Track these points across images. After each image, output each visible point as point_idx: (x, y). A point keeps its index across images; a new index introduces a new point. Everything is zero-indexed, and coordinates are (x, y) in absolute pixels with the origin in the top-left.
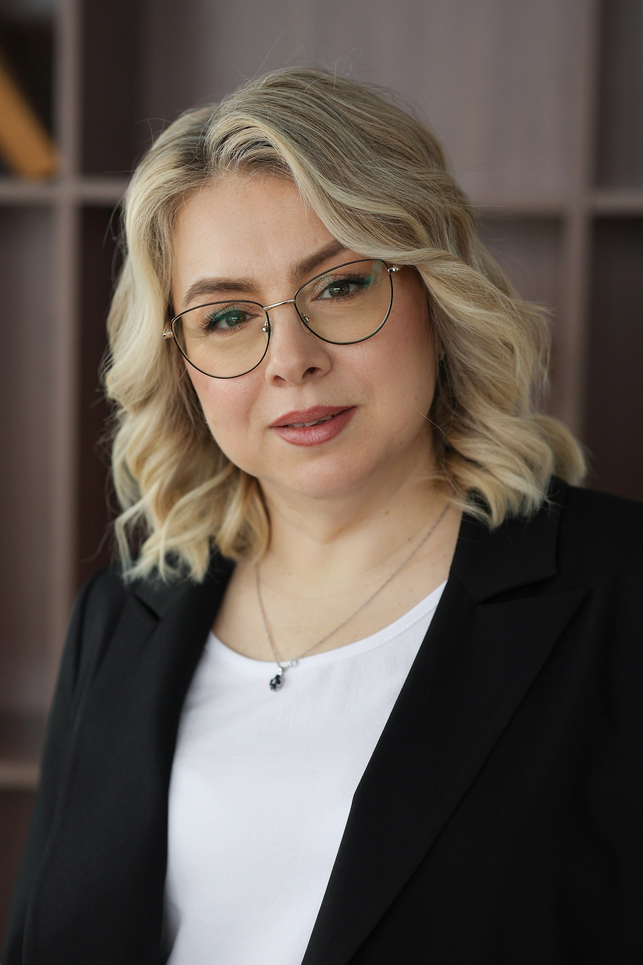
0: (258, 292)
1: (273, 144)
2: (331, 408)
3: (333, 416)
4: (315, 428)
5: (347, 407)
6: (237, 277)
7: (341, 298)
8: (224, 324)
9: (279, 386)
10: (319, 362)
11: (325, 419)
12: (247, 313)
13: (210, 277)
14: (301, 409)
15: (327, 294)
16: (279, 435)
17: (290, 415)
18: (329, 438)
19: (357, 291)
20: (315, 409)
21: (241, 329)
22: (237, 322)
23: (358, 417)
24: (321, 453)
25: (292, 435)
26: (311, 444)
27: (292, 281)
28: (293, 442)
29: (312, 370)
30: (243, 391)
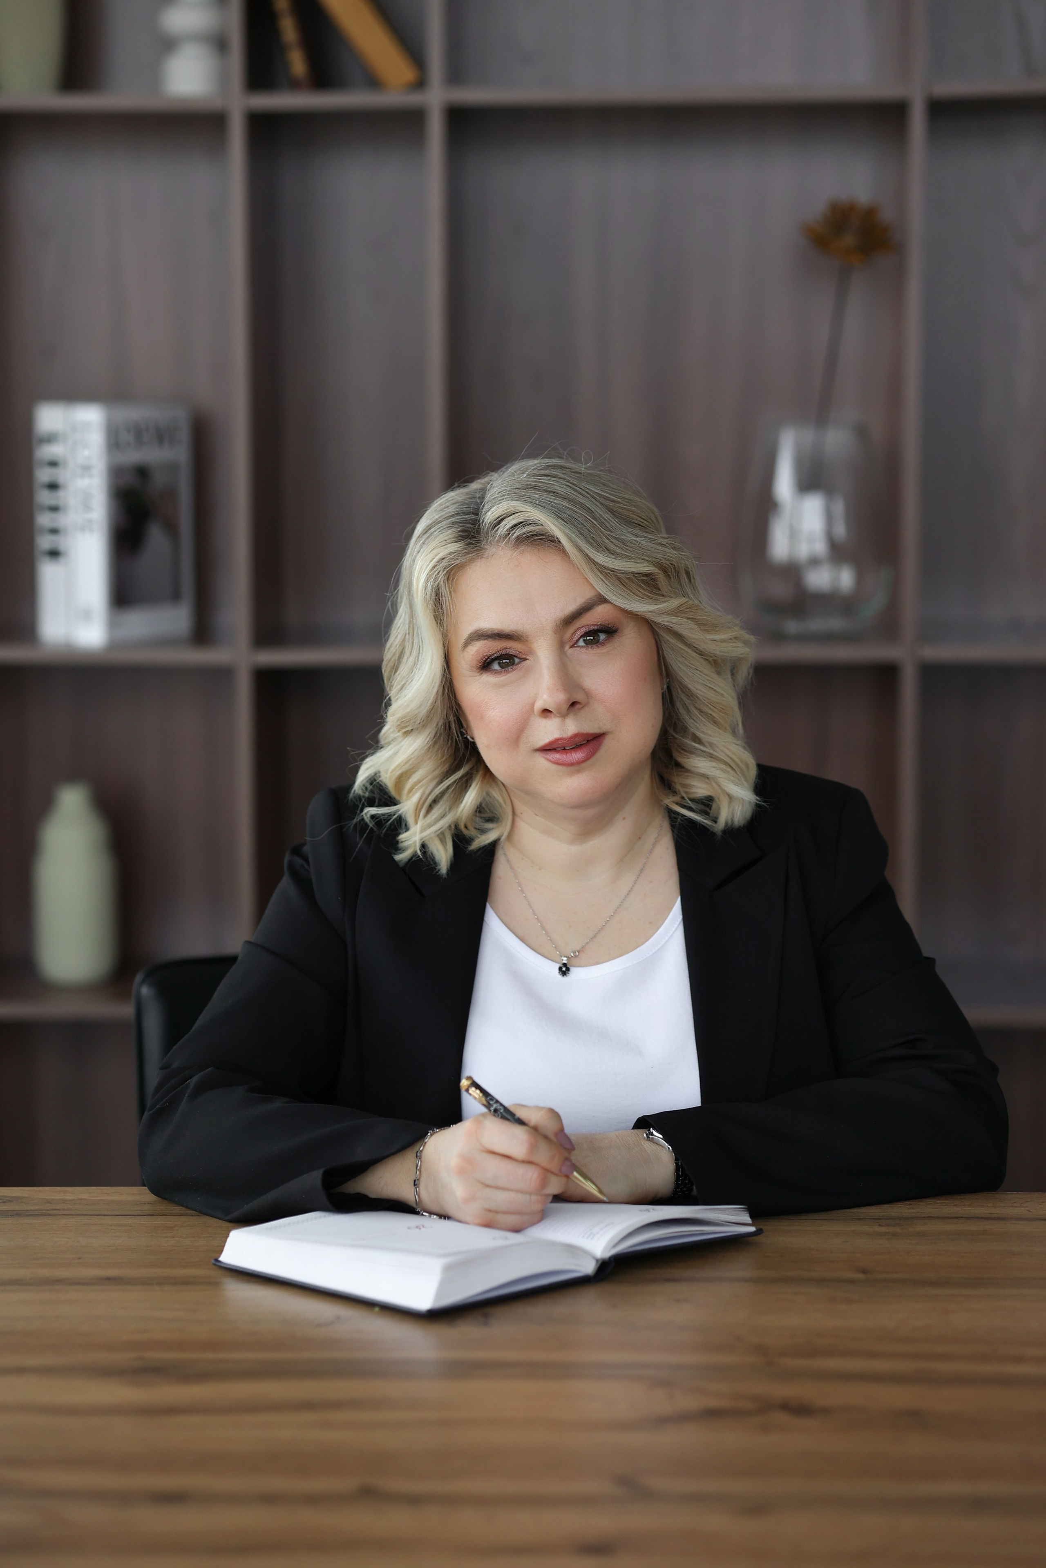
0: (527, 641)
1: (542, 522)
2: (588, 734)
3: (588, 741)
4: (575, 751)
5: (599, 733)
6: (509, 629)
7: (594, 646)
8: (496, 666)
9: (545, 718)
10: (579, 697)
11: (581, 743)
12: (516, 657)
13: (485, 627)
14: (565, 736)
15: (581, 643)
16: (543, 757)
17: (557, 740)
18: (587, 759)
19: (607, 640)
20: (576, 735)
21: (513, 670)
22: (507, 665)
23: (608, 742)
24: (579, 771)
25: (557, 756)
26: (572, 764)
27: (555, 632)
28: (557, 763)
29: (574, 704)
30: (515, 721)
